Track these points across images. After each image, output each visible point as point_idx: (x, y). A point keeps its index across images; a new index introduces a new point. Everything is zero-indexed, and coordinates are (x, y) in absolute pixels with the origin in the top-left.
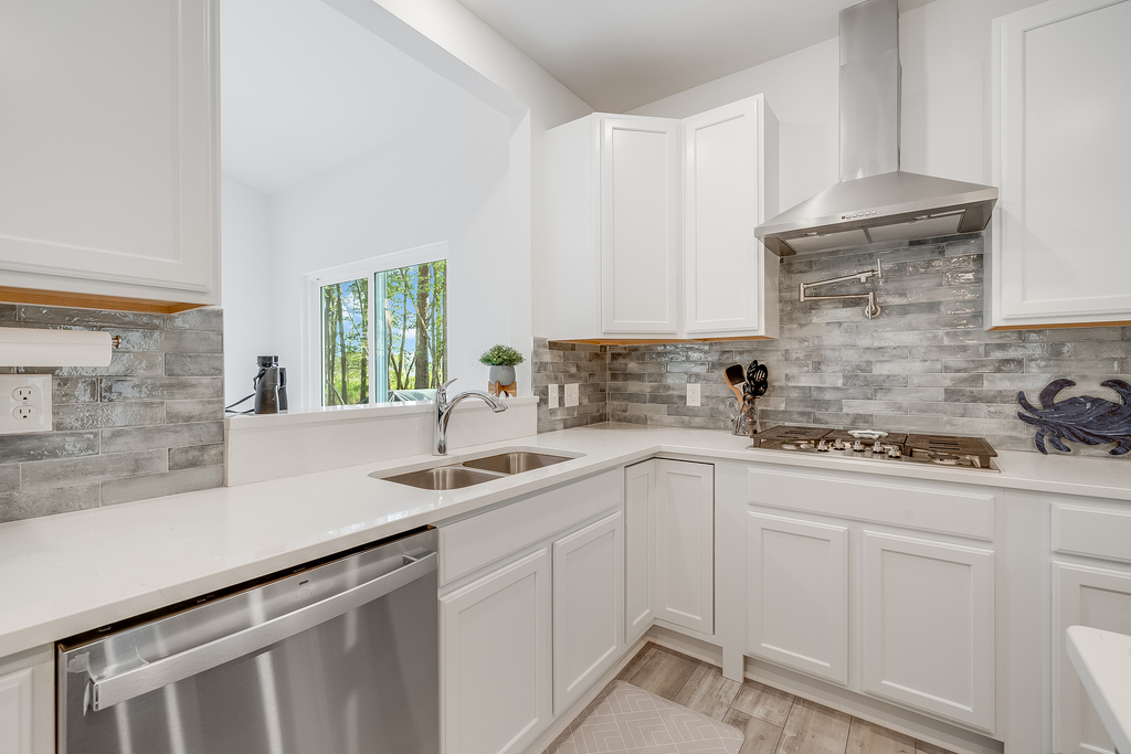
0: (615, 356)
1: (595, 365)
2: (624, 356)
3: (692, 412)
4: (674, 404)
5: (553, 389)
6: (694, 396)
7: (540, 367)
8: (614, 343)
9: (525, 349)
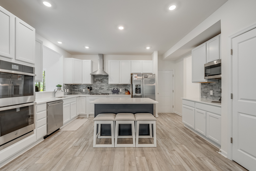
0: (73, 86)
1: (70, 87)
2: (75, 86)
3: (84, 92)
4: (81, 92)
5: (65, 90)
6: (84, 90)
7: (64, 87)
8: (73, 84)
9: (62, 85)
